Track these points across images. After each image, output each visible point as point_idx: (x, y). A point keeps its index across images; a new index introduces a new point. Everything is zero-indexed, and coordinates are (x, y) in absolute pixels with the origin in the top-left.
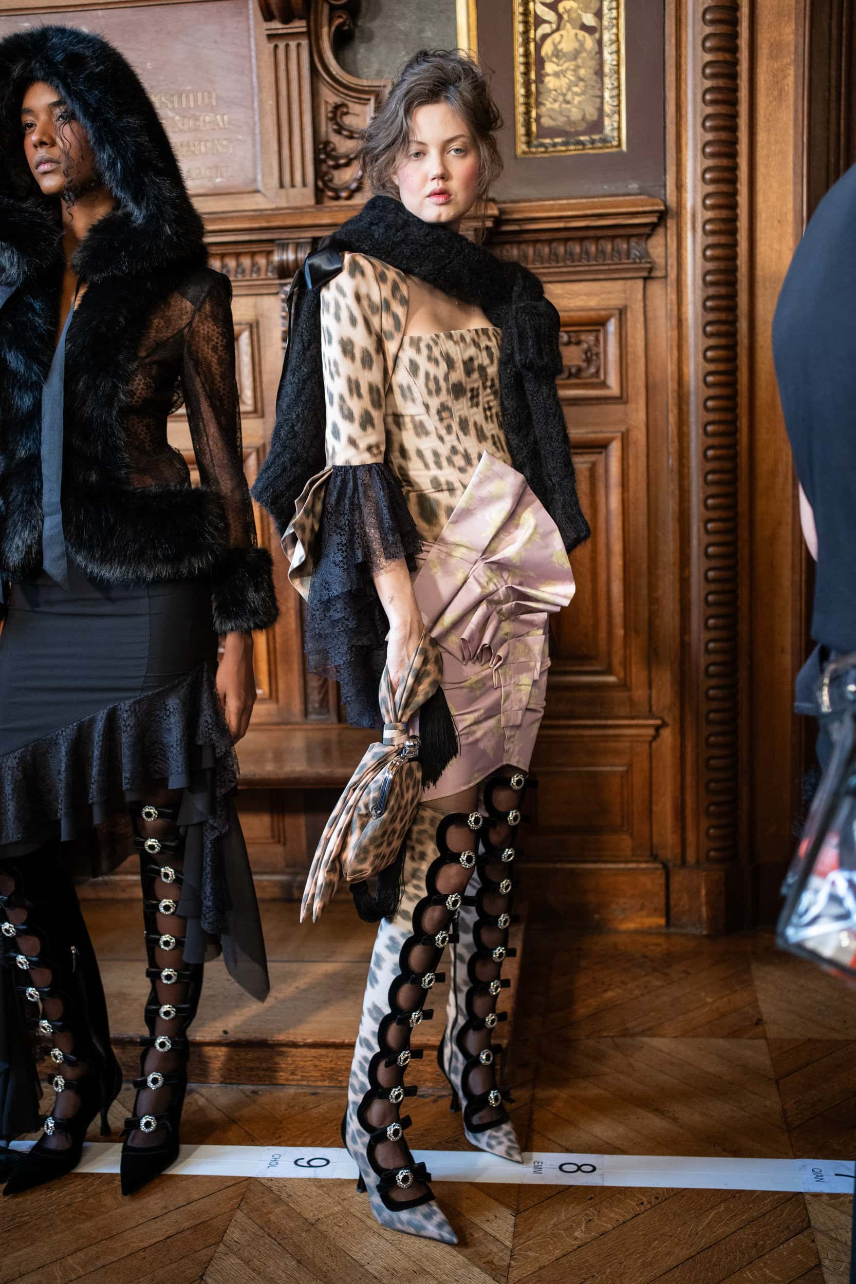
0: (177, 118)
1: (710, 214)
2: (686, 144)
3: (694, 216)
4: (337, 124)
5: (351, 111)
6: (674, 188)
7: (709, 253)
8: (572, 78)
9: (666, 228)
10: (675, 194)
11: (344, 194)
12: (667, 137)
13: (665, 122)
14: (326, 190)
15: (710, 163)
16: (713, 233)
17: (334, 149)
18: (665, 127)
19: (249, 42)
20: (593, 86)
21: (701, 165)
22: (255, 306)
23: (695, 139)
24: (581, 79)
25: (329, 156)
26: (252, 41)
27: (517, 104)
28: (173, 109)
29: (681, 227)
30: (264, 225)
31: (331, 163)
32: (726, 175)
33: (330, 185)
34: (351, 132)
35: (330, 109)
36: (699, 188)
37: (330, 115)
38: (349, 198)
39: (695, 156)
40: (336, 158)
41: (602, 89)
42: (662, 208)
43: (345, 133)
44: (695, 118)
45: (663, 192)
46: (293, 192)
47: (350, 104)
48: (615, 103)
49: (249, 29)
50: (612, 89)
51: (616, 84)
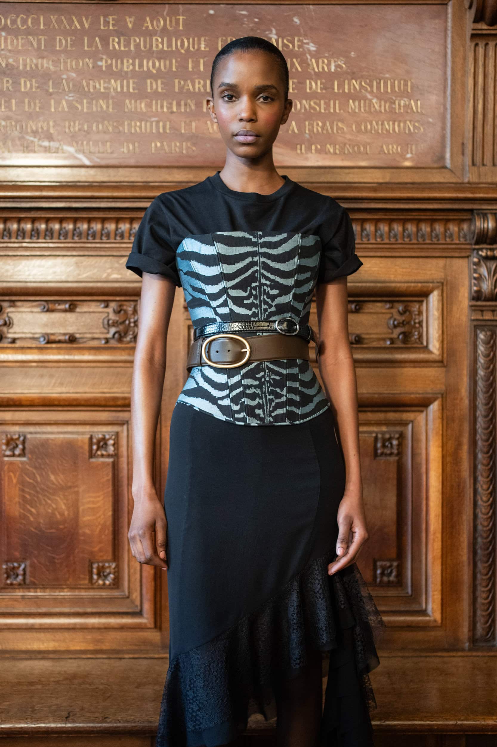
0: (374, 101)
19: (446, 42)
22: (445, 267)
26: (449, 40)
28: (372, 92)
30: (470, 195)
46: (482, 169)
49: (446, 29)
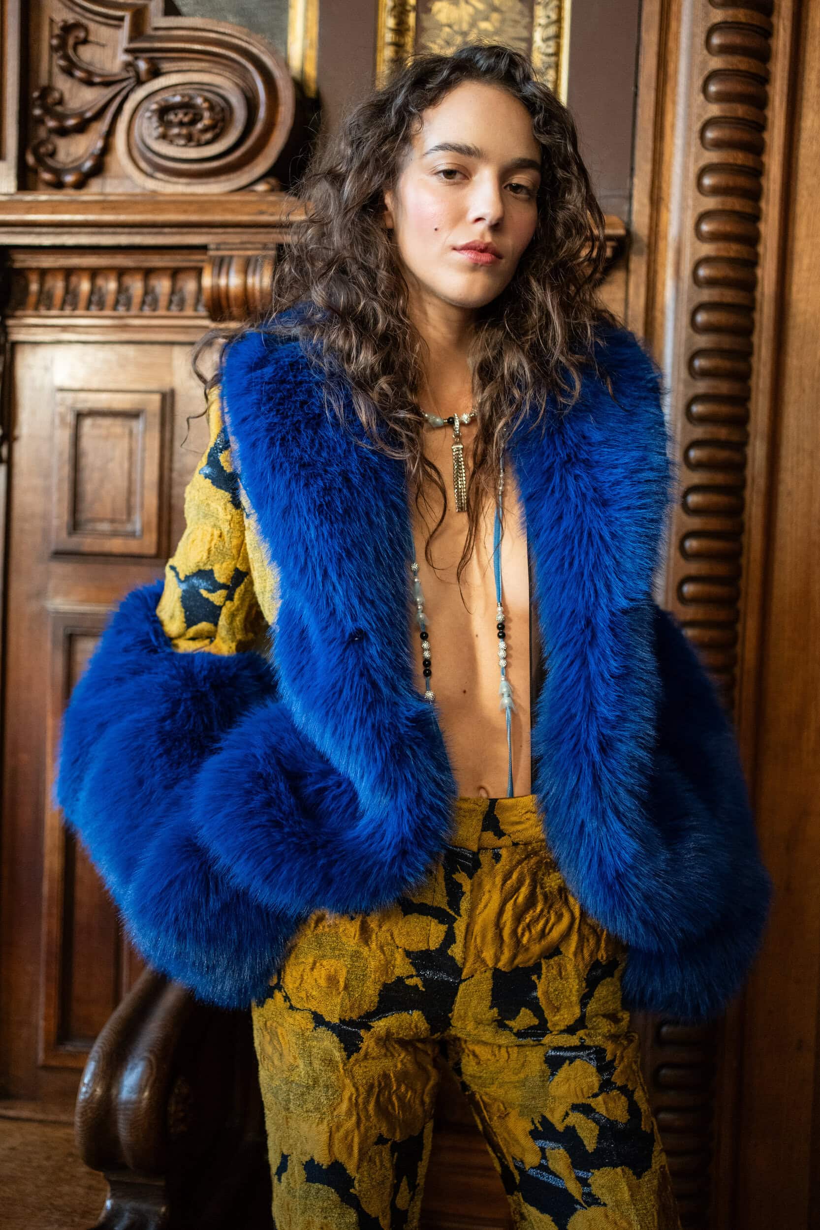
1: (707, 249)
2: (673, 126)
3: (679, 252)
4: (66, 57)
5: (92, 38)
6: (646, 201)
7: (701, 318)
8: (480, 6)
9: (627, 270)
10: (647, 210)
11: (69, 179)
12: (639, 111)
13: (636, 87)
14: (40, 169)
15: (712, 157)
16: (711, 282)
17: (61, 102)
18: (636, 95)
20: (516, 22)
21: (696, 160)
23: (688, 115)
24: (495, 9)
25: (48, 111)
27: (380, 44)
29: (655, 272)
31: (52, 124)
32: (742, 181)
33: (50, 162)
34: (90, 73)
35: (57, 31)
36: (690, 202)
37: (55, 42)
38: (80, 185)
39: (687, 144)
40: (61, 117)
41: (530, 27)
42: (621, 232)
43: (79, 74)
44: (690, 77)
45: (626, 208)
47: (92, 26)
48: (551, 50)
50: (546, 26)
51: (554, 16)
